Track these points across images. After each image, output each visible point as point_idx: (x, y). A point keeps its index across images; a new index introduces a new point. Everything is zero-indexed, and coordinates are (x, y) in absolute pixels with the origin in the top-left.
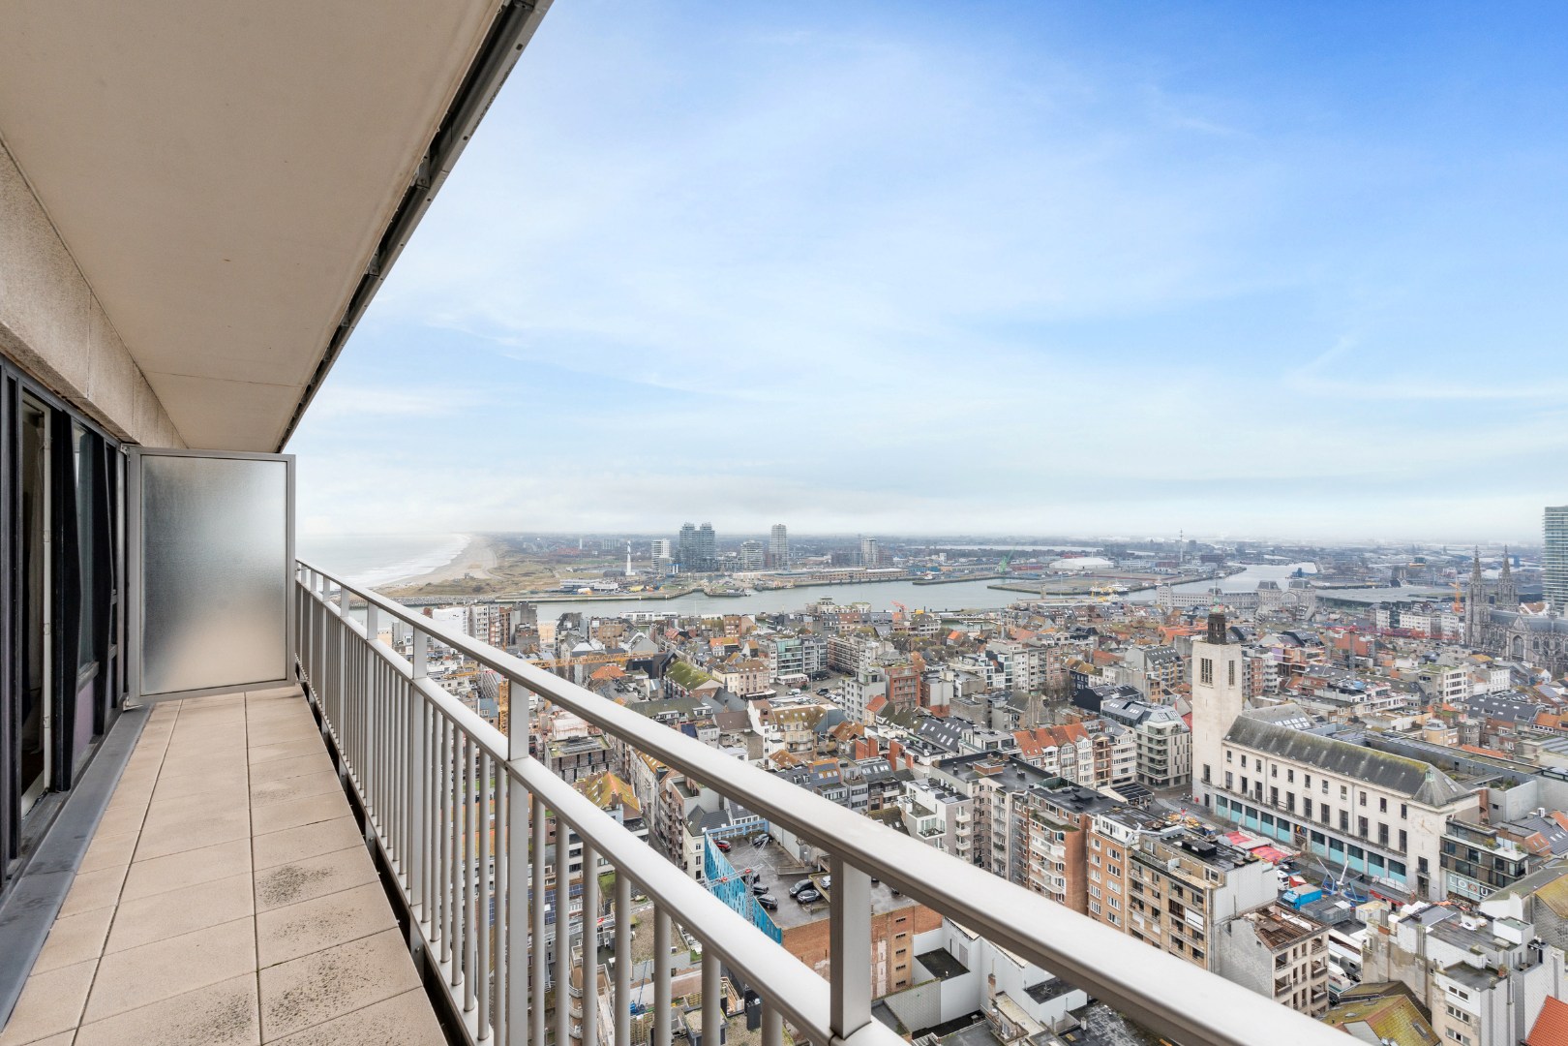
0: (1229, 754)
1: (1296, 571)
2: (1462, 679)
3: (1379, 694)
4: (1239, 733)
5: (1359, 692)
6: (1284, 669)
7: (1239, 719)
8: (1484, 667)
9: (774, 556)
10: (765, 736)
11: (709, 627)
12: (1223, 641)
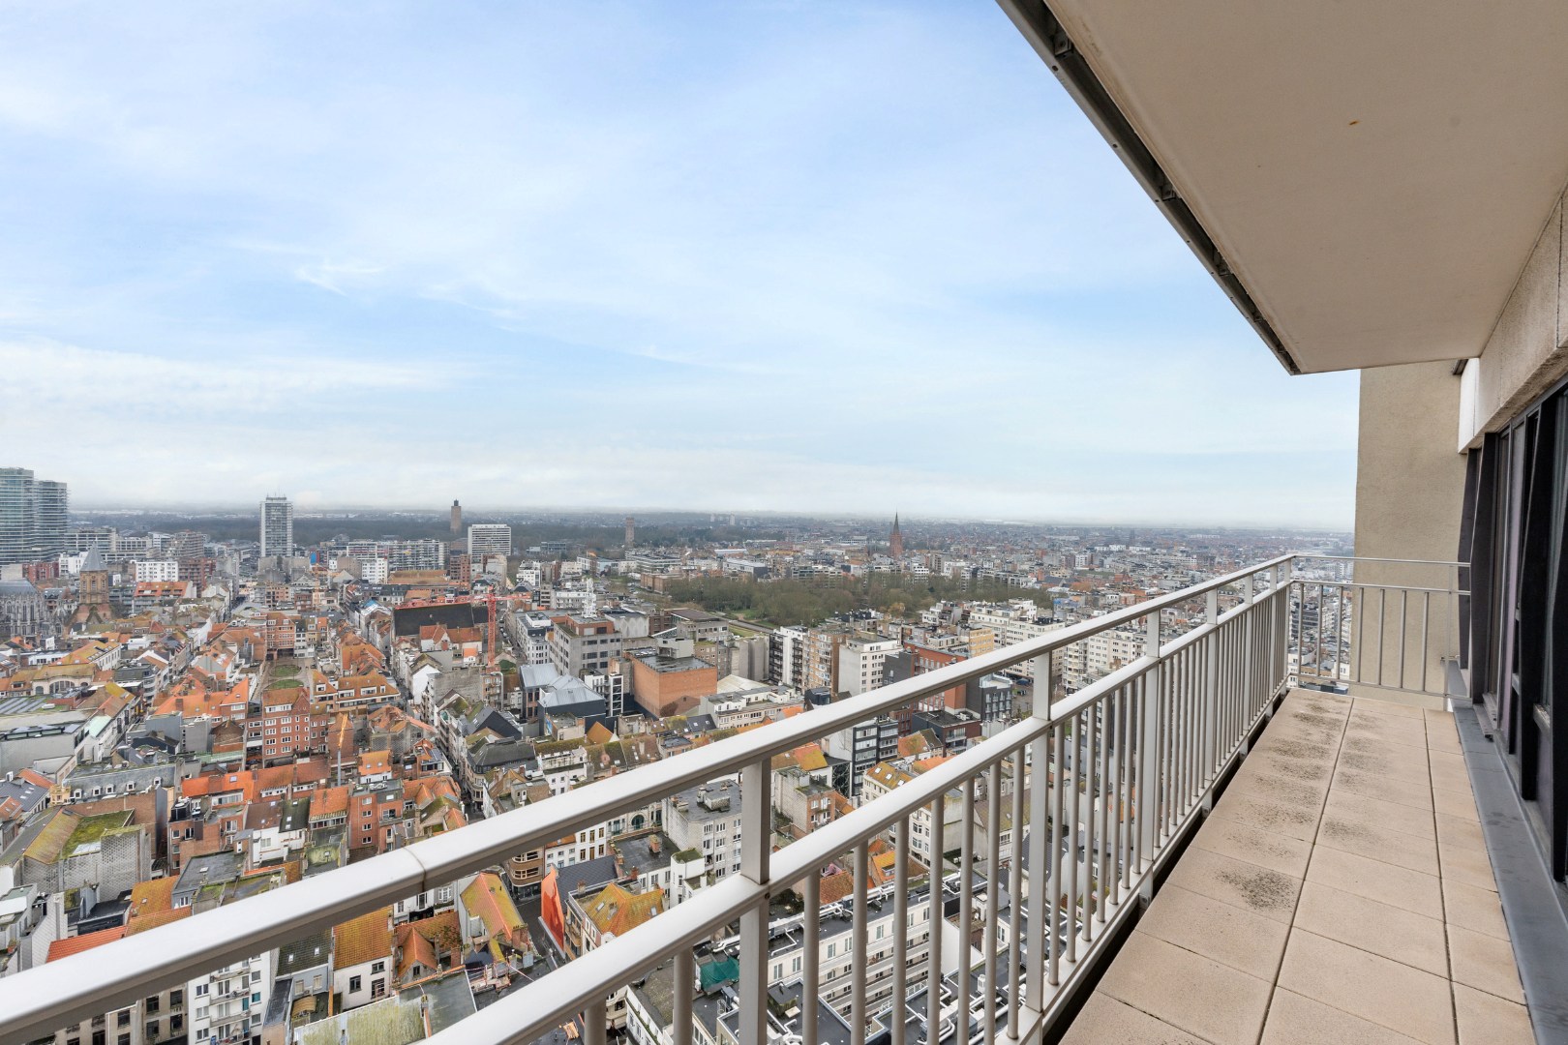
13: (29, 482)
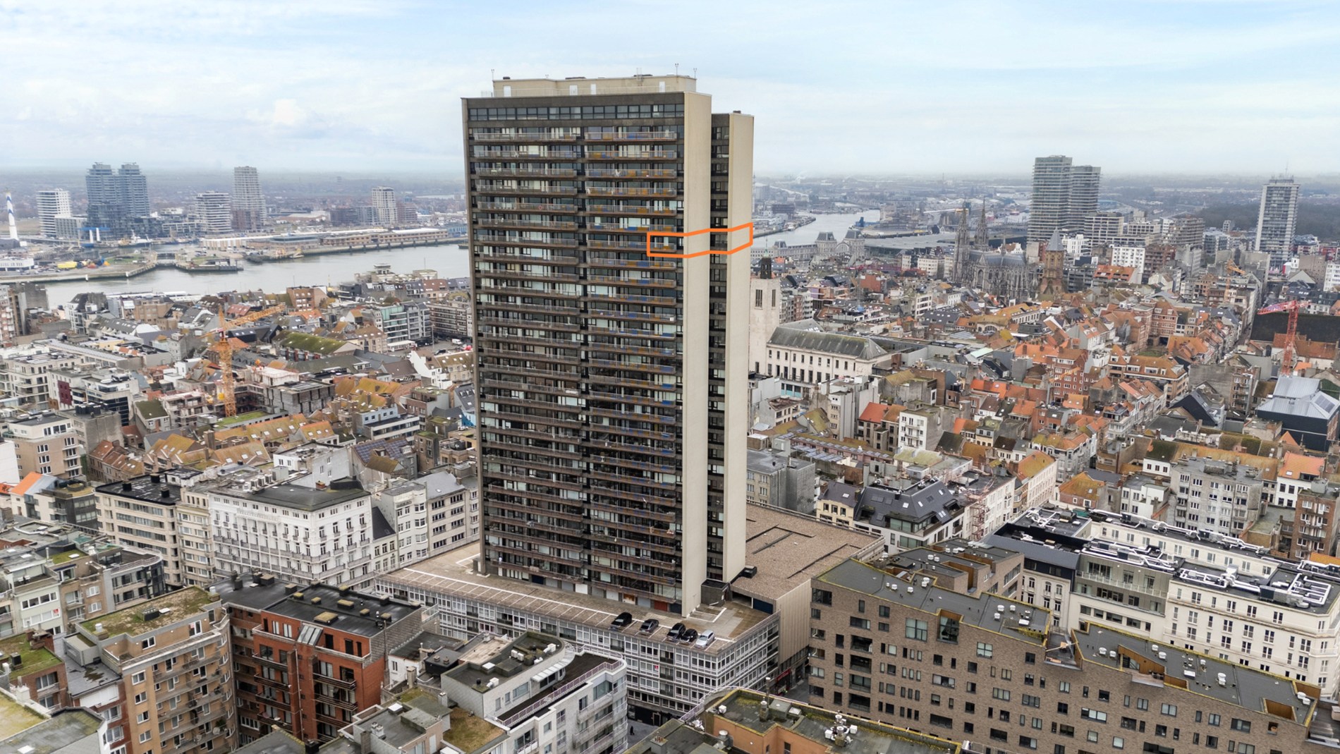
0: (770, 352)
1: (859, 220)
2: (928, 302)
3: (873, 315)
4: (777, 338)
5: (861, 313)
6: (818, 305)
7: (778, 329)
8: (945, 292)
9: (248, 213)
10: (433, 378)
11: (273, 301)
12: (769, 277)
13: (1067, 169)
